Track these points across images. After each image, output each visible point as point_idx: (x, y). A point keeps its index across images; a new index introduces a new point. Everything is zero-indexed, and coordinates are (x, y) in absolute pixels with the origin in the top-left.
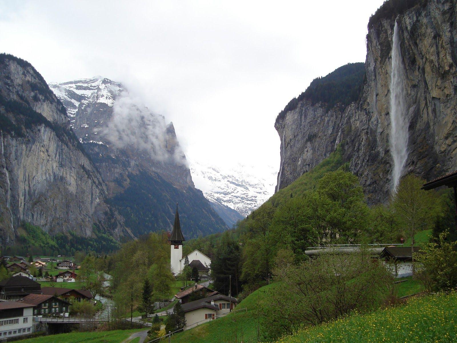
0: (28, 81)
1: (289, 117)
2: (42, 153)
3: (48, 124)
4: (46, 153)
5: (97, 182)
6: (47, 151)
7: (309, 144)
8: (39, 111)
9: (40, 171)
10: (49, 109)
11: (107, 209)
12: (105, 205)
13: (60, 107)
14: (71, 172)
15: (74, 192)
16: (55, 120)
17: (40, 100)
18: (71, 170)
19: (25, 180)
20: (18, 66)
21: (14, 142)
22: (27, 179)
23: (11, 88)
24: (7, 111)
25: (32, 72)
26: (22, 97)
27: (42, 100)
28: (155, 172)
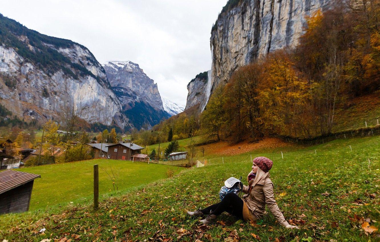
0: (86, 56)
1: (191, 85)
2: (89, 88)
3: (93, 76)
4: (91, 88)
5: (117, 103)
6: (92, 87)
7: (196, 97)
8: (89, 70)
9: (87, 96)
10: (95, 70)
11: (120, 115)
12: (119, 113)
13: (102, 70)
14: (103, 98)
15: (105, 106)
16: (98, 74)
17: (90, 65)
18: (104, 97)
19: (79, 99)
20: (81, 48)
21: (72, 81)
22: (80, 98)
23: (76, 58)
24: (72, 67)
25: (88, 52)
26: (81, 62)
27: (92, 65)
28: (147, 102)
